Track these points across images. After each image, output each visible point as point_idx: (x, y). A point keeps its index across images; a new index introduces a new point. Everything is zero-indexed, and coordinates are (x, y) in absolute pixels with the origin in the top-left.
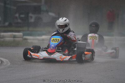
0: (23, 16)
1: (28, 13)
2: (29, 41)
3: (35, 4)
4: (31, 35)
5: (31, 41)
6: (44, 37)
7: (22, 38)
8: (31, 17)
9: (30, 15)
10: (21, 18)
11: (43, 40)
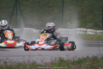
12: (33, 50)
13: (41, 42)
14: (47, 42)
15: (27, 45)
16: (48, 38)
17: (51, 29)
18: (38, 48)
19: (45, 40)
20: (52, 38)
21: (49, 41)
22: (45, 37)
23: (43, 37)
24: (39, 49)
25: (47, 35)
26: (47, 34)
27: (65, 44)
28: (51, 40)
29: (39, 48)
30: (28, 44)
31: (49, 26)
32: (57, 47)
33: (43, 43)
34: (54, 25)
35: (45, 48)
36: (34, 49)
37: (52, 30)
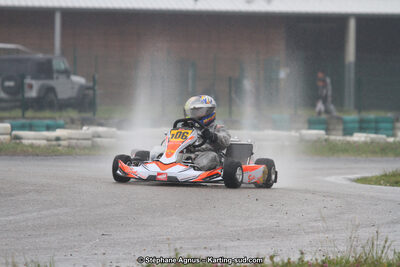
0: (11, 84)
1: (23, 77)
2: (25, 142)
3: (40, 56)
4: (31, 128)
5: (30, 142)
6: (59, 133)
7: (10, 134)
8: (31, 86)
9: (28, 81)
10: (7, 90)
11: (58, 139)
12: (140, 180)
13: (168, 156)
14: (187, 159)
15: (121, 164)
16: (190, 145)
17: (202, 118)
18: (155, 177)
19: (182, 152)
20: (204, 146)
21: (193, 156)
22: (180, 139)
23: (174, 139)
24: (159, 177)
25: (189, 136)
26: (190, 132)
27: (243, 166)
28: (199, 151)
29: (159, 174)
30: (126, 159)
31: (197, 106)
32: (218, 175)
33: (173, 159)
34: (210, 105)
35: (180, 178)
36: (145, 176)
37: (206, 121)
